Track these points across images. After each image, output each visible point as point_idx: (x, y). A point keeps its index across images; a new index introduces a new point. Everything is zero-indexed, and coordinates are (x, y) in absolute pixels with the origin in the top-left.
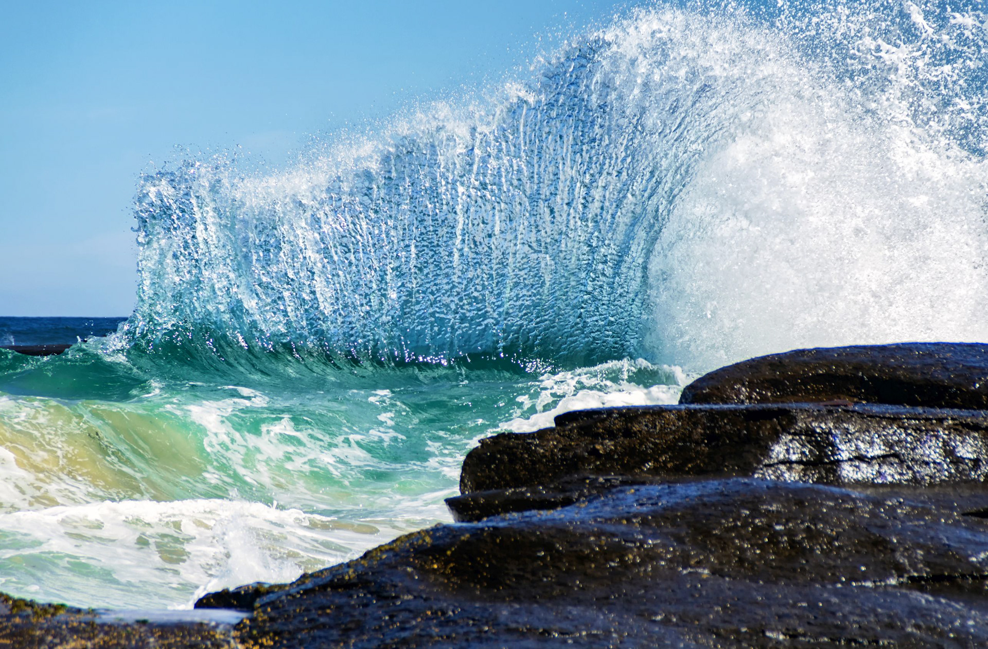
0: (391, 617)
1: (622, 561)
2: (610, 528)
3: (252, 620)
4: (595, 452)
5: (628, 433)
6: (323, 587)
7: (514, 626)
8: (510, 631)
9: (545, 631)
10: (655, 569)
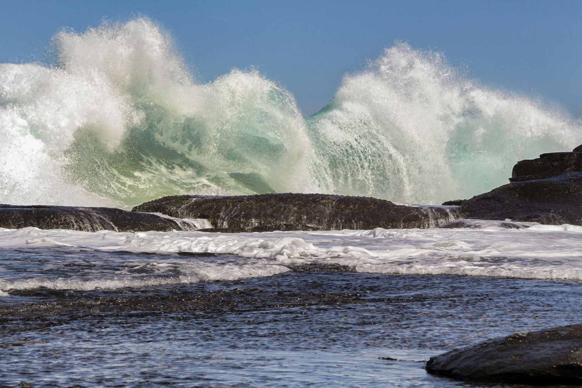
0: (503, 206)
1: (569, 192)
2: (565, 183)
3: (462, 207)
4: (552, 165)
5: (562, 160)
6: (482, 199)
7: (540, 208)
8: (539, 210)
9: (549, 210)
10: (578, 194)
